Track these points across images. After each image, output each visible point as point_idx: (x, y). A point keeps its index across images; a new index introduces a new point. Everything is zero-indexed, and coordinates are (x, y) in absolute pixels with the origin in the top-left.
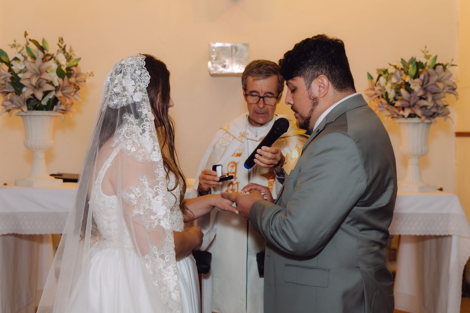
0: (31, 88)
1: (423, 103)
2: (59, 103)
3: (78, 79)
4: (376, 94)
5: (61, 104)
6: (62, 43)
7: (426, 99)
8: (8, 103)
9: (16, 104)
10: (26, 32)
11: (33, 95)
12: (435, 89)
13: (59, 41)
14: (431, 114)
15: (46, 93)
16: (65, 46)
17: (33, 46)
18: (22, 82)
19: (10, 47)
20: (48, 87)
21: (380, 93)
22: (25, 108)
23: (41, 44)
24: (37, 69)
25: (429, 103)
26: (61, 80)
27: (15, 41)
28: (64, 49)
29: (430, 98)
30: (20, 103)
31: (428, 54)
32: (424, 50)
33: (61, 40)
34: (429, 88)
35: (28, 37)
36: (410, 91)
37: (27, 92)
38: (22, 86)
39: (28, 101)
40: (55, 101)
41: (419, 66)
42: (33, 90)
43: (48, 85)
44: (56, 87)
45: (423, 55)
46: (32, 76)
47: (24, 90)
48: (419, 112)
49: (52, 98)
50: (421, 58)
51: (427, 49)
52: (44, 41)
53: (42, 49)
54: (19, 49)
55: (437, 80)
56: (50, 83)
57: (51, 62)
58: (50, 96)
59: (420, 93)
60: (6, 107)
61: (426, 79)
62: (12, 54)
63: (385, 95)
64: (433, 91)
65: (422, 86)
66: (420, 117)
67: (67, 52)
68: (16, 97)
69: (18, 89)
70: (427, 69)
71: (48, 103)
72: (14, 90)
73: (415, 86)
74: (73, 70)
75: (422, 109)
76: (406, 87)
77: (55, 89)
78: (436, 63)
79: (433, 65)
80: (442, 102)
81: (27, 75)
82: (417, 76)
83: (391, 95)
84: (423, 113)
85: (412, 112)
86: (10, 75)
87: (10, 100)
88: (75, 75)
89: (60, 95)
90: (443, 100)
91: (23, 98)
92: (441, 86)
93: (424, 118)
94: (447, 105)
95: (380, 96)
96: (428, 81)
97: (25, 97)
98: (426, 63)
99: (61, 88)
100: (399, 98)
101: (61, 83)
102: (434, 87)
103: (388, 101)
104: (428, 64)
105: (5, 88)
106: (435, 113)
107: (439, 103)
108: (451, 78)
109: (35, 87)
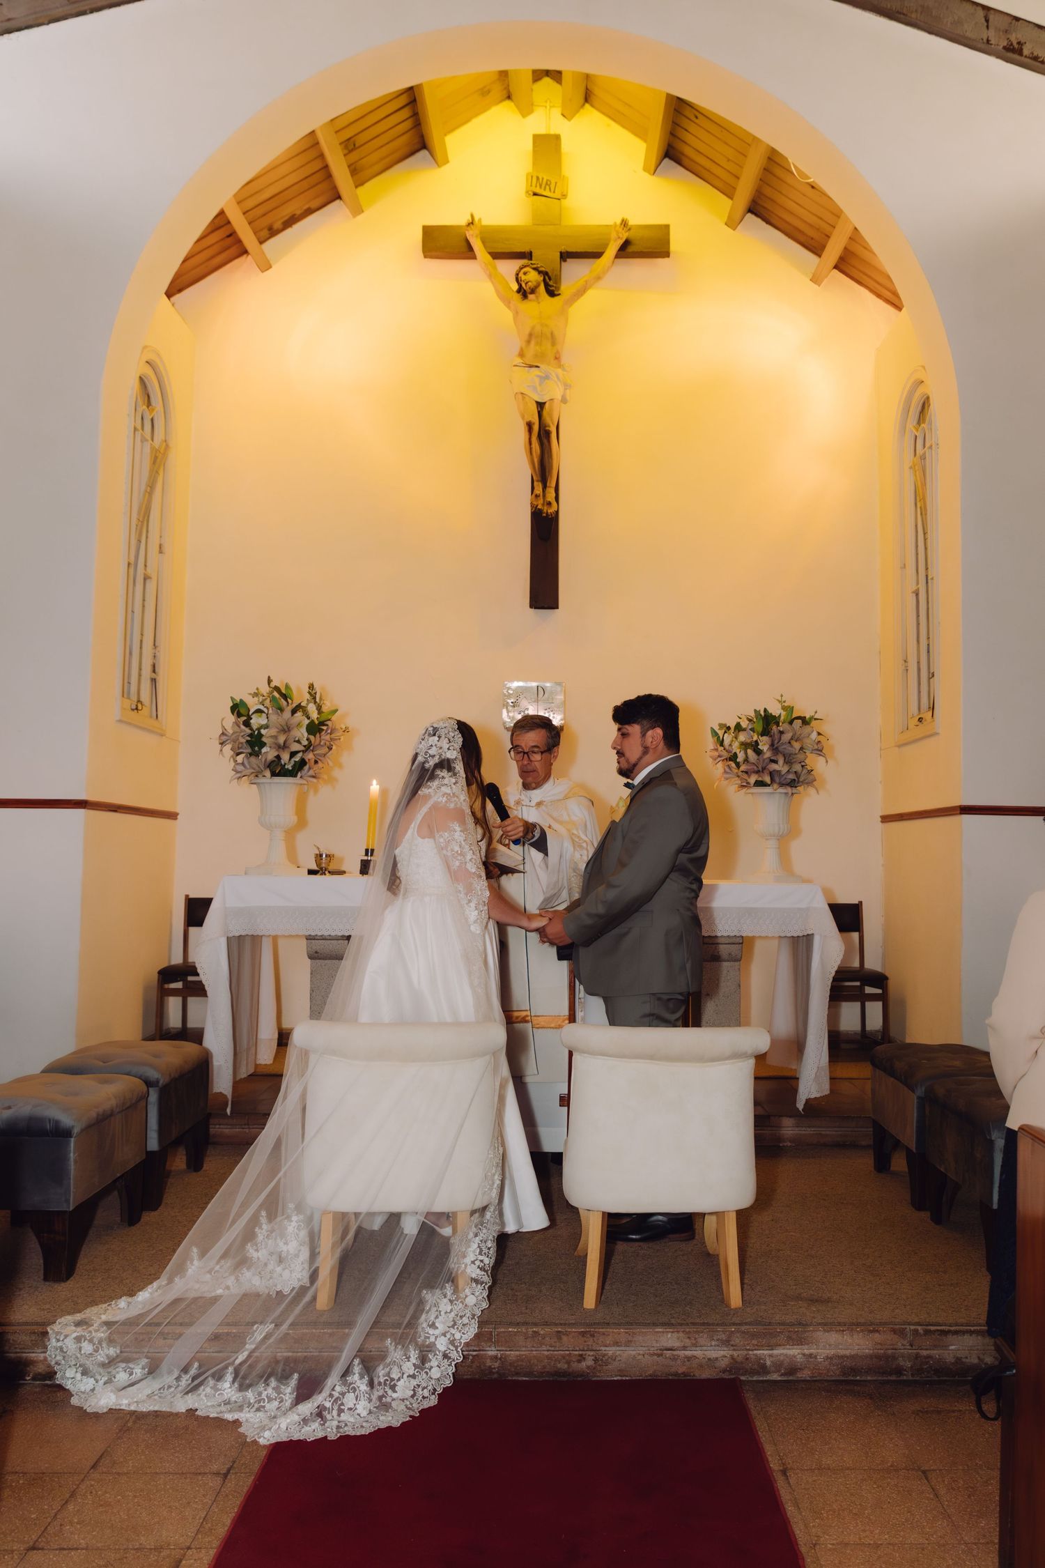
0: (275, 748)
1: (774, 767)
2: (306, 768)
3: (332, 736)
4: (719, 756)
5: (310, 768)
6: (312, 690)
7: (775, 762)
8: (240, 768)
9: (254, 769)
10: (269, 677)
11: (278, 757)
12: (789, 749)
13: (309, 688)
14: (789, 781)
15: (293, 754)
16: (315, 693)
17: (276, 694)
18: (264, 739)
19: (252, 697)
20: (296, 747)
21: (725, 755)
22: (268, 773)
23: (284, 691)
24: (283, 724)
25: (780, 766)
26: (312, 738)
27: (257, 689)
28: (315, 698)
29: (781, 761)
30: (259, 767)
31: (786, 704)
32: (780, 699)
33: (311, 687)
34: (781, 749)
35: (273, 684)
36: (758, 752)
37: (269, 753)
38: (264, 744)
39: (269, 766)
40: (303, 763)
41: (767, 722)
42: (278, 750)
43: (296, 744)
44: (305, 746)
45: (780, 705)
46: (278, 732)
47: (264, 750)
48: (767, 779)
49: (299, 761)
50: (775, 710)
51: (784, 699)
52: (287, 686)
53: (285, 697)
54: (261, 699)
55: (792, 739)
56: (299, 742)
57: (299, 714)
58: (297, 758)
59: (768, 754)
60: (237, 772)
61: (777, 737)
62: (253, 704)
63: (733, 758)
64: (786, 752)
65: (772, 745)
66: (769, 785)
67: (318, 700)
68: (253, 759)
69: (256, 748)
70: (781, 724)
71: (294, 767)
72: (249, 750)
73: (764, 745)
74: (327, 725)
75: (771, 774)
76: (755, 747)
77: (303, 748)
78: (793, 717)
79: (789, 719)
80: (802, 766)
81: (273, 731)
82: (765, 732)
83: (741, 758)
84: (772, 780)
85: (760, 779)
86: (248, 731)
87: (243, 764)
88: (329, 731)
89: (310, 756)
90: (803, 764)
91: (263, 760)
92: (797, 745)
93: (775, 786)
94: (812, 770)
95: (727, 759)
96: (780, 739)
97: (266, 760)
98: (780, 715)
99: (311, 748)
100: (746, 760)
101: (313, 742)
102: (787, 746)
103: (738, 765)
104: (782, 718)
105: (241, 748)
106: (794, 780)
107: (797, 767)
108: (814, 735)
109: (279, 747)
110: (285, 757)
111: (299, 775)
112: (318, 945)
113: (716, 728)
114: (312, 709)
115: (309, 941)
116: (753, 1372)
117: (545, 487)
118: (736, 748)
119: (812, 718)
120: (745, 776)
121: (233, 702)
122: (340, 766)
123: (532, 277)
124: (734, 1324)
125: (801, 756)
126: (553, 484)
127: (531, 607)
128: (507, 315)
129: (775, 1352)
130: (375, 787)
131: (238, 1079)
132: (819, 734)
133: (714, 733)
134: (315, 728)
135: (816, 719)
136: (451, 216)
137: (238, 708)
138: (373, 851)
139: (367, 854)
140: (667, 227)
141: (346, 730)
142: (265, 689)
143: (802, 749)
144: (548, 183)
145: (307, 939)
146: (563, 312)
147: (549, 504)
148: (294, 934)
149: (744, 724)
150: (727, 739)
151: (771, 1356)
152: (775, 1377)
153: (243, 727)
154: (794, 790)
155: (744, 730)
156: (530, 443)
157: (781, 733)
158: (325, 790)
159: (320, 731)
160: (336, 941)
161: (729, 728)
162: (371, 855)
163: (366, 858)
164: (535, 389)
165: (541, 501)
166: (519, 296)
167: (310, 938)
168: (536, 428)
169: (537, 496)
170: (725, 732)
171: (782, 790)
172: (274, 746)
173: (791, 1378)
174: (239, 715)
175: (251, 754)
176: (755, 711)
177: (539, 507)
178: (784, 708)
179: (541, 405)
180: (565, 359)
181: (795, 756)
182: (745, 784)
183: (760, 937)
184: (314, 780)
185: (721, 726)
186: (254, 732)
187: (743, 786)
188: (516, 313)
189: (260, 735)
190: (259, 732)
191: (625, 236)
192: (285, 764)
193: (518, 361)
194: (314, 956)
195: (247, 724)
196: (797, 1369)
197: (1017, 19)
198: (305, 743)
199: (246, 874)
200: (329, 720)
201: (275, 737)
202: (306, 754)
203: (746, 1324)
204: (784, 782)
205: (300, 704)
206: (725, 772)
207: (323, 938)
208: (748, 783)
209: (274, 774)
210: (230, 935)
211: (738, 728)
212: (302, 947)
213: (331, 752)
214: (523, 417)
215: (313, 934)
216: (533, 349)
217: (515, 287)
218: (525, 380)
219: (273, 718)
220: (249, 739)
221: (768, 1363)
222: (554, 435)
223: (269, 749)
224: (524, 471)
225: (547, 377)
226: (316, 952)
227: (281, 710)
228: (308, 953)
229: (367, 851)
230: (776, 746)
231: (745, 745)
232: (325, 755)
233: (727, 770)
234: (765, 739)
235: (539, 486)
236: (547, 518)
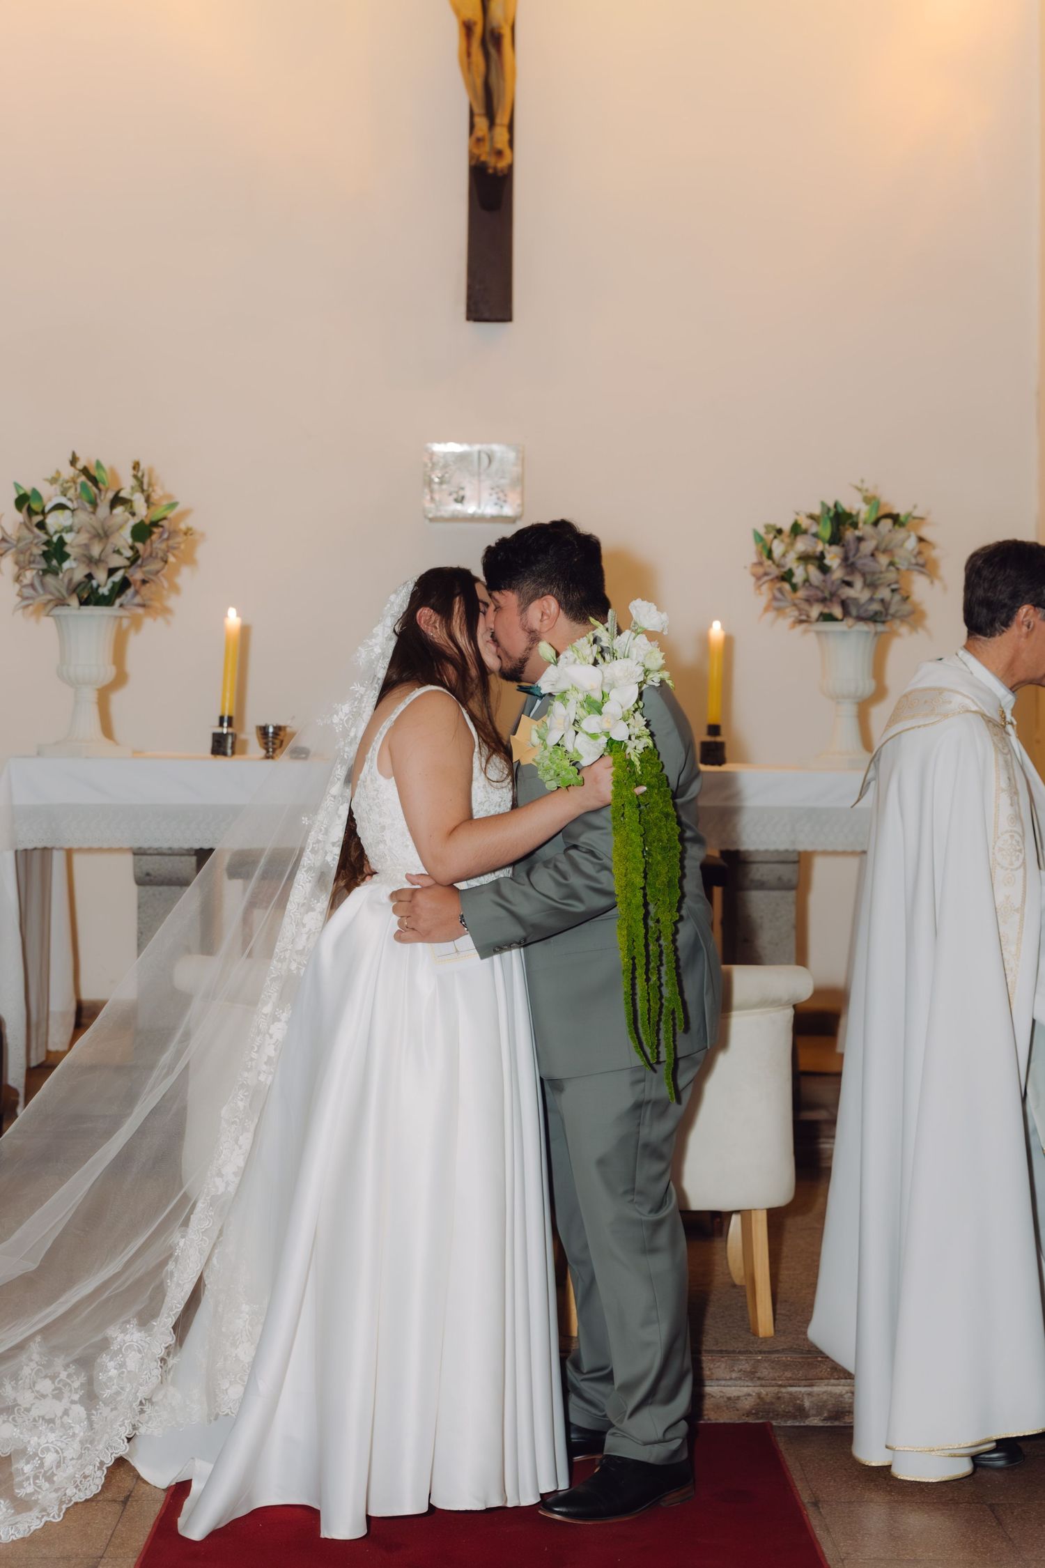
0: (84, 562)
1: (848, 592)
2: (130, 592)
3: (168, 542)
4: (766, 574)
5: (137, 592)
6: (138, 472)
7: (849, 584)
8: (28, 592)
9: (51, 593)
10: (74, 454)
11: (90, 577)
12: (869, 565)
13: (134, 468)
14: (872, 613)
15: (112, 572)
16: (143, 476)
17: (83, 478)
18: (68, 549)
19: (48, 484)
20: (116, 561)
21: (775, 572)
22: (74, 602)
23: (93, 472)
24: (97, 525)
25: (858, 592)
26: (139, 545)
27: (55, 472)
28: (142, 484)
29: (858, 583)
30: (59, 591)
31: (869, 494)
32: (859, 485)
33: (136, 466)
34: (859, 563)
35: (78, 464)
36: (824, 569)
37: (74, 569)
38: (66, 557)
39: (75, 589)
40: (125, 584)
41: (840, 520)
42: (88, 565)
43: (116, 556)
44: (128, 559)
45: (859, 496)
46: (89, 538)
47: (66, 565)
48: (837, 611)
49: (119, 582)
50: (853, 504)
51: (865, 486)
52: (99, 465)
54: (62, 487)
55: (877, 549)
56: (118, 552)
57: (119, 510)
58: (117, 577)
59: (838, 574)
60: (24, 598)
61: (852, 546)
62: (51, 495)
63: (787, 576)
64: (867, 569)
65: (845, 559)
66: (842, 620)
67: (145, 487)
68: (49, 579)
69: (54, 562)
70: (861, 525)
71: (112, 590)
72: (44, 565)
73: (833, 558)
74: (162, 526)
75: (844, 604)
76: (819, 560)
77: (127, 563)
78: (882, 512)
79: (873, 518)
80: (893, 591)
81: (83, 538)
82: (835, 539)
83: (798, 577)
84: (846, 613)
85: (826, 611)
86: (45, 537)
87: (32, 585)
88: (165, 536)
89: (137, 575)
90: (894, 586)
91: (66, 580)
92: (883, 560)
93: (850, 621)
94: (907, 598)
95: (777, 577)
96: (857, 550)
97: (70, 580)
98: (858, 514)
99: (139, 562)
100: (807, 581)
101: (141, 552)
102: (868, 561)
103: (794, 588)
104: (862, 516)
105: (34, 562)
106: (881, 613)
107: (884, 593)
108: (911, 543)
109: (91, 561)
110: (100, 576)
111: (118, 602)
112: (150, 864)
113: (762, 531)
114: (139, 501)
115: (137, 857)
116: (787, 1415)
117: (492, 123)
118: (791, 562)
119: (909, 515)
120: (805, 606)
121: (17, 491)
122: (175, 588)
124: (760, 1352)
125: (891, 575)
126: (506, 120)
127: (468, 319)
129: (816, 1389)
130: (233, 618)
131: (33, 1064)
132: (921, 540)
133: (758, 538)
134: (142, 532)
135: (915, 518)
137: (26, 502)
138: (230, 719)
139: (221, 725)
141: (188, 532)
142: (68, 472)
143: (892, 564)
145: (135, 854)
147: (499, 153)
148: (116, 846)
149: (805, 523)
150: (778, 548)
151: (810, 1394)
152: (815, 1421)
153: (36, 530)
154: (880, 628)
155: (805, 532)
156: (469, 54)
157: (860, 539)
158: (151, 626)
159: (151, 533)
160: (178, 858)
161: (780, 531)
162: (230, 725)
163: (219, 730)
165: (486, 147)
167: (138, 853)
168: (478, 30)
169: (479, 141)
170: (775, 537)
171: (863, 627)
172: (84, 559)
173: (836, 1423)
174: (31, 512)
175: (45, 572)
176: (823, 504)
177: (483, 158)
178: (867, 500)
181: (882, 576)
182: (804, 618)
183: (825, 853)
184: (140, 611)
185: (768, 528)
186: (51, 537)
187: (801, 622)
189: (62, 542)
190: (61, 539)
192: (99, 586)
194: (144, 880)
195: (41, 526)
196: (842, 1413)
198: (129, 553)
199: (39, 754)
200: (165, 518)
201: (87, 546)
202: (131, 570)
203: (777, 1352)
204: (864, 615)
205: (118, 492)
206: (775, 598)
207: (159, 853)
208: (808, 616)
209: (84, 602)
210: (21, 847)
211: (796, 530)
212: (125, 866)
213: (167, 566)
215: (145, 845)
219: (83, 517)
220: (45, 548)
221: (807, 1404)
222: (507, 42)
223: (74, 565)
226: (148, 874)
227: (94, 504)
228: (135, 876)
229: (222, 719)
230: (851, 560)
231: (804, 558)
232: (158, 572)
233: (778, 595)
234: (835, 550)
235: (482, 123)
236: (495, 175)
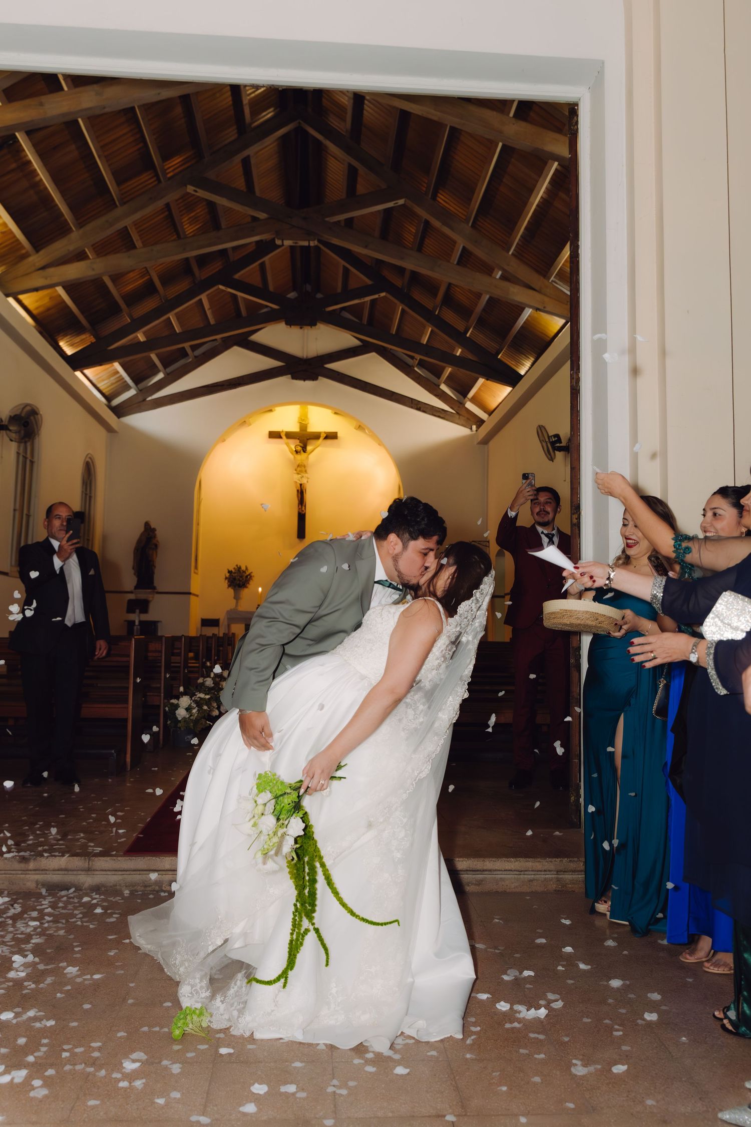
10: (237, 564)
16: (247, 569)
17: (238, 569)
23: (240, 569)
27: (234, 567)
30: (234, 585)
33: (247, 567)
35: (238, 566)
40: (243, 585)
52: (242, 567)
60: (229, 587)
81: (239, 577)
87: (230, 585)
88: (250, 576)
101: (246, 580)
105: (230, 581)
109: (240, 581)
110: (241, 583)
111: (241, 587)
114: (246, 572)
117: (302, 506)
121: (229, 570)
123: (299, 448)
126: (304, 506)
127: (298, 538)
128: (291, 456)
130: (260, 590)
134: (247, 576)
136: (276, 428)
137: (230, 572)
140: (336, 433)
142: (236, 567)
144: (304, 420)
146: (307, 458)
147: (303, 511)
156: (298, 495)
164: (299, 480)
165: (300, 510)
166: (295, 453)
168: (300, 491)
177: (300, 512)
179: (301, 485)
180: (307, 471)
184: (244, 588)
186: (233, 577)
188: (295, 457)
189: (235, 578)
191: (325, 435)
192: (237, 585)
193: (295, 472)
197: (419, 401)
198: (244, 580)
200: (250, 574)
202: (244, 583)
205: (243, 570)
214: (296, 488)
216: (299, 469)
217: (294, 450)
218: (296, 477)
219: (238, 574)
220: (232, 579)
222: (304, 493)
223: (236, 582)
224: (296, 501)
225: (303, 477)
227: (240, 572)
232: (247, 583)
235: (300, 507)
236: (303, 514)
